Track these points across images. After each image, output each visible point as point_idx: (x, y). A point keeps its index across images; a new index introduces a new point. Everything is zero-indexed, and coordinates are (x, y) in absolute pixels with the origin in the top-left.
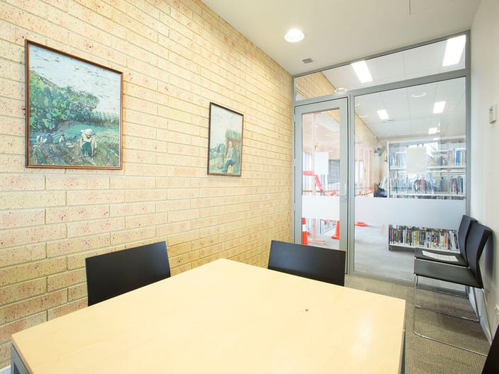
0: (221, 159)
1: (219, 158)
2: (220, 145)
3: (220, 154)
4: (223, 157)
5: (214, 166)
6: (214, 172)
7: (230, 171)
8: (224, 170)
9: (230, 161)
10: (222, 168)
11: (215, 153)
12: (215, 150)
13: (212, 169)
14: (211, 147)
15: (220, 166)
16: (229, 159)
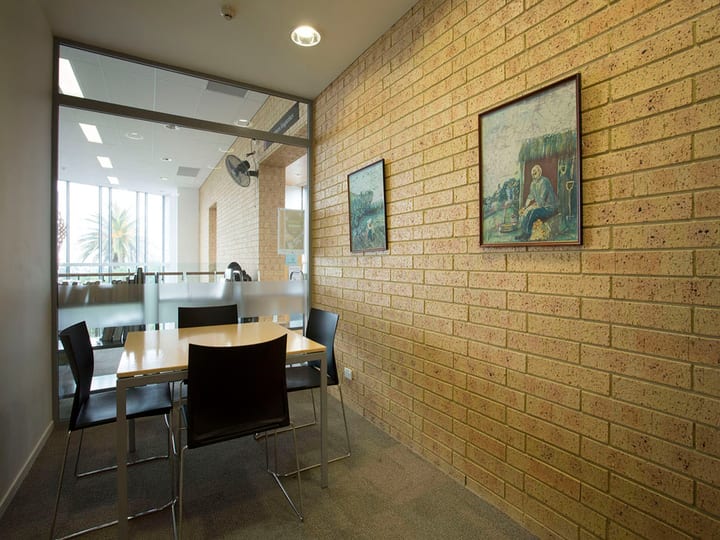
0: (510, 212)
1: (503, 213)
2: (506, 185)
3: (509, 201)
4: (516, 207)
5: (494, 230)
6: (494, 240)
7: (537, 234)
8: (519, 234)
9: (536, 211)
10: (515, 229)
11: (494, 204)
12: (493, 199)
13: (490, 236)
14: (485, 196)
15: (508, 227)
16: (533, 207)
